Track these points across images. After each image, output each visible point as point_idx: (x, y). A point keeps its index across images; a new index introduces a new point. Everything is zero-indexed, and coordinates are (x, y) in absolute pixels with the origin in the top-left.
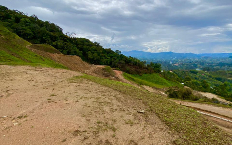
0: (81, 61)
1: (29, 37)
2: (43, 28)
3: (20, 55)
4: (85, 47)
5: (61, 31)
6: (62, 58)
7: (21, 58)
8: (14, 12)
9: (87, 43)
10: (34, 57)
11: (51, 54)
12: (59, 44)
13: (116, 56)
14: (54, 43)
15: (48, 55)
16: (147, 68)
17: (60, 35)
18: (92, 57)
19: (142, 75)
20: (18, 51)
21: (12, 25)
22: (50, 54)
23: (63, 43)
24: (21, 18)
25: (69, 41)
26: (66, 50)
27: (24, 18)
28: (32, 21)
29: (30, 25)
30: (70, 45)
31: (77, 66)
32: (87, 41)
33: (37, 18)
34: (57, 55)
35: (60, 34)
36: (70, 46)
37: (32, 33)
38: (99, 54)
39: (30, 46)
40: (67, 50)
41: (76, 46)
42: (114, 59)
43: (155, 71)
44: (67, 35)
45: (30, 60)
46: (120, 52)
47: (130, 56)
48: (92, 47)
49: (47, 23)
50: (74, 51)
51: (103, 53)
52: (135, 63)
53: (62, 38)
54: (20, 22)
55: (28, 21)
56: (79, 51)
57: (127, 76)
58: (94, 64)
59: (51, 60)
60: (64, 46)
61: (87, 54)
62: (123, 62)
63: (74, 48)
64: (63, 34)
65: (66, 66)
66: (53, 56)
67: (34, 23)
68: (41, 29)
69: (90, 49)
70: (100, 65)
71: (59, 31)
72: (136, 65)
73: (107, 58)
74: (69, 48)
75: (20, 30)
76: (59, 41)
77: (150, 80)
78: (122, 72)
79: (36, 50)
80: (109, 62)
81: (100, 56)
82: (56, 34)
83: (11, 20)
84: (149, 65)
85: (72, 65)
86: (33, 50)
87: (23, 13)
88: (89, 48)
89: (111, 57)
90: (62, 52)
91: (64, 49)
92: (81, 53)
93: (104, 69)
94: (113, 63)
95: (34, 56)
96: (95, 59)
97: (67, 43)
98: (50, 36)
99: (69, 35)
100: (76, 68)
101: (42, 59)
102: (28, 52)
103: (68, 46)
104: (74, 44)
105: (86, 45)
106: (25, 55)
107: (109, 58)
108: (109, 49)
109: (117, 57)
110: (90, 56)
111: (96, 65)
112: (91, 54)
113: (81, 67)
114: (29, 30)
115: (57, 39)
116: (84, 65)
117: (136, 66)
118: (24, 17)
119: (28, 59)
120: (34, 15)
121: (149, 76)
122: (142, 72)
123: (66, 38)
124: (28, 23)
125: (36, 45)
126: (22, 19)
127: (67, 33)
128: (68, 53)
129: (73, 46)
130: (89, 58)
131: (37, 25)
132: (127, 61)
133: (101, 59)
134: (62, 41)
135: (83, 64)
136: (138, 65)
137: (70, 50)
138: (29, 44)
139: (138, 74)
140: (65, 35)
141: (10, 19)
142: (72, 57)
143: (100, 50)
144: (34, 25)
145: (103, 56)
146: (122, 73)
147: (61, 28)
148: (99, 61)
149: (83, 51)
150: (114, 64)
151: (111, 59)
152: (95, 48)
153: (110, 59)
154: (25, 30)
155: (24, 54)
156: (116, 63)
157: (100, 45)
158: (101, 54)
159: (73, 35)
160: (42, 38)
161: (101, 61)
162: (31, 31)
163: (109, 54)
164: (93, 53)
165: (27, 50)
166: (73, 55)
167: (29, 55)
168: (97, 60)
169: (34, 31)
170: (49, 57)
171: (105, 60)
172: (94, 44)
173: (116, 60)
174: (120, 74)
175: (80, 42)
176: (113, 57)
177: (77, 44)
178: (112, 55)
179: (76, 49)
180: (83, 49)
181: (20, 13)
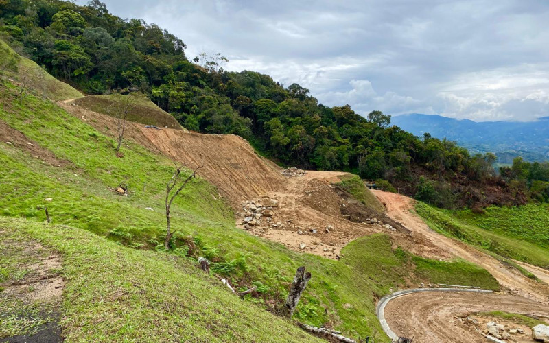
0: (252, 155)
1: (76, 74)
2: (123, 41)
3: (30, 133)
4: (260, 102)
5: (180, 51)
6: (186, 146)
9: (265, 90)
10: (85, 143)
11: (147, 131)
12: (173, 92)
13: (372, 133)
14: (157, 91)
15: (138, 135)
16: (499, 184)
17: (176, 64)
18: (287, 140)
19: (483, 213)
20: (23, 118)
21: (26, 32)
22: (144, 129)
23: (186, 90)
24: (57, 11)
25: (204, 84)
26: (197, 113)
27: (65, 9)
28: (88, 19)
29: (81, 33)
30: (211, 97)
31: (238, 175)
32: (265, 81)
33: (106, 11)
34: (170, 132)
35: (178, 60)
36: (209, 101)
37: (87, 58)
38: (309, 129)
39: (76, 101)
40: (200, 116)
41: (228, 99)
42: (366, 145)
43: (533, 196)
44: (199, 64)
45: (69, 154)
46: (388, 119)
47: (427, 135)
48: (284, 103)
50: (224, 116)
51: (322, 123)
52: (449, 162)
53: (184, 74)
54: (52, 24)
55: (78, 21)
56: (241, 118)
57: (432, 217)
58: (299, 168)
59: (148, 154)
60: (190, 100)
61: (269, 128)
62: (403, 156)
63: (224, 107)
64: (185, 59)
66: (156, 136)
67: (95, 27)
68: (116, 44)
69: (277, 110)
70: (315, 167)
71: (174, 49)
72: (453, 168)
73: (340, 144)
74: (206, 108)
75: (48, 51)
76: (174, 84)
77: (519, 233)
78: (407, 200)
79: (97, 114)
80: (346, 155)
81: (315, 136)
82: (165, 62)
83: (25, 19)
84: (508, 170)
85: (220, 173)
86: (85, 112)
88: (275, 107)
89: (355, 139)
90: (182, 121)
91: (188, 112)
92: (247, 124)
93: (337, 188)
94: (361, 161)
95: (84, 139)
96: (296, 147)
97: (201, 90)
98: (144, 67)
99: (205, 63)
100: (236, 183)
101: (117, 150)
102: (64, 122)
103: (203, 98)
104: (222, 92)
105: (263, 95)
106: (49, 137)
107: (347, 141)
108: (343, 108)
109: (378, 139)
110: (279, 136)
111: (303, 169)
112: (282, 126)
113: (255, 180)
114: (77, 47)
115: (165, 78)
116: (264, 170)
117: (455, 174)
118: (64, 6)
120: (97, 2)
121: (514, 215)
122: (483, 198)
123: (196, 75)
124: (75, 25)
125: (96, 96)
126: (58, 15)
127: (199, 57)
128: (204, 126)
129: (220, 99)
130: (274, 144)
131: (104, 31)
132: (417, 154)
133: (316, 145)
134: (184, 84)
135: (261, 166)
136: (461, 169)
137: (211, 115)
138: (74, 95)
139: (469, 208)
140: (194, 62)
141: (24, 14)
142: (220, 139)
143: (311, 113)
144: (96, 31)
145: (323, 134)
146: (411, 203)
147: (180, 42)
148: (309, 154)
149: (255, 117)
150: (367, 162)
151: (354, 146)
152: (296, 107)
153: (351, 147)
154: (67, 48)
155: (49, 131)
156: (377, 163)
157: (309, 95)
158: (317, 127)
159: (219, 62)
160: (119, 74)
161: (318, 155)
162: (85, 51)
163: (344, 126)
164: (290, 124)
165: (63, 115)
166: (220, 131)
167: (66, 136)
168: (302, 150)
169: (95, 51)
170: (142, 143)
171: (333, 151)
172: (288, 91)
173: (372, 149)
174: (401, 208)
175: (244, 84)
176: (364, 140)
177: (232, 95)
178: (356, 131)
179: (228, 109)
180: (251, 112)
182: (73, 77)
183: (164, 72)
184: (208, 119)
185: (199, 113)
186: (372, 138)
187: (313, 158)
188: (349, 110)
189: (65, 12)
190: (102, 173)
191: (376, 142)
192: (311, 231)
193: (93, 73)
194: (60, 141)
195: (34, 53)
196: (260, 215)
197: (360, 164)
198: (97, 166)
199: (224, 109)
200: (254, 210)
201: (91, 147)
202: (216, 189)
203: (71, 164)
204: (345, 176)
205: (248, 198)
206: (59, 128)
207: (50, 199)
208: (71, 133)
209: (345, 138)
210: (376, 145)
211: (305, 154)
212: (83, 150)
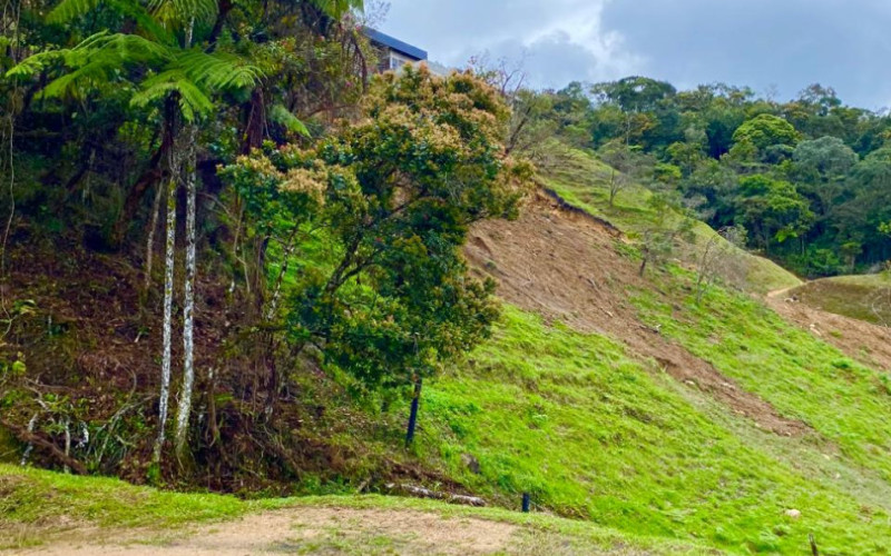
1: (781, 238)
2: (880, 156)
3: (722, 363)
8: (701, 100)
20: (707, 333)
27: (756, 115)
28: (801, 125)
29: (789, 155)
33: (834, 102)
37: (803, 204)
39: (790, 293)
45: (802, 409)
54: (733, 148)
55: (782, 132)
67: (816, 137)
68: (864, 165)
75: (726, 200)
79: (840, 319)
83: (685, 147)
86: (814, 315)
87: (749, 94)
95: (825, 374)
102: (777, 338)
106: (756, 368)
114: (782, 184)
118: (754, 110)
119: (781, 400)
120: (817, 88)
124: (775, 142)
125: (832, 279)
126: (744, 128)
131: (838, 143)
138: (789, 284)
141: (682, 138)
144: (819, 146)
154: (761, 190)
155: (755, 358)
160: (872, 229)
162: (798, 190)
165: (776, 324)
167: (789, 368)
169: (817, 188)
181: (737, 96)
182: (775, 245)
189: (756, 121)
190: (877, 454)
193: (816, 233)
194: (778, 379)
198: (863, 437)
201: (843, 393)
203: (812, 432)
206: (772, 351)
207: (795, 512)
208: (794, 361)
212: (826, 398)
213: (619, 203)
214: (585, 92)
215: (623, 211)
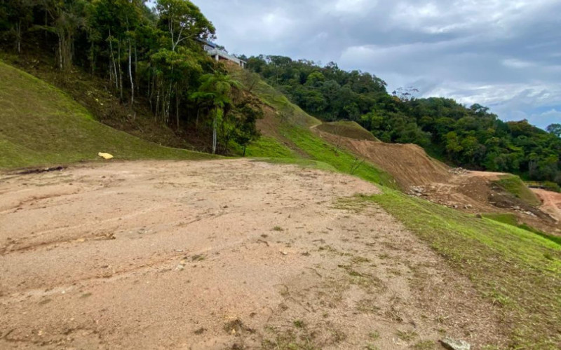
0: (424, 158)
1: (318, 110)
2: (346, 87)
3: (298, 144)
4: (441, 120)
5: (383, 88)
6: (376, 151)
7: (298, 150)
8: (299, 65)
9: (446, 110)
10: (321, 149)
11: (354, 142)
12: (375, 117)
13: (548, 143)
14: (364, 117)
15: (348, 144)
17: (378, 98)
18: (461, 148)
20: (295, 137)
21: (294, 88)
22: (352, 141)
23: (384, 115)
24: (309, 73)
25: (398, 110)
26: (390, 130)
27: (314, 71)
28: (326, 75)
29: (322, 85)
30: (401, 119)
31: (411, 170)
32: (448, 104)
33: (337, 68)
34: (368, 142)
35: (380, 94)
36: (400, 121)
37: (324, 100)
38: (481, 140)
39: (317, 127)
40: (392, 132)
41: (415, 119)
42: (539, 153)
44: (397, 95)
45: (313, 153)
48: (461, 120)
49: (355, 73)
50: (409, 131)
51: (495, 135)
53: (384, 104)
54: (307, 82)
55: (321, 77)
56: (423, 133)
58: (464, 168)
59: (353, 155)
60: (386, 122)
61: (446, 139)
63: (410, 125)
64: (386, 93)
65: (384, 170)
66: (359, 145)
67: (330, 80)
68: (341, 90)
69: (455, 125)
70: (484, 169)
71: (378, 87)
73: (513, 151)
74: (396, 126)
75: (304, 98)
76: (376, 112)
79: (327, 134)
80: (516, 161)
81: (486, 145)
82: (371, 97)
83: (293, 80)
85: (398, 168)
86: (321, 133)
87: (313, 63)
88: (453, 123)
89: (528, 148)
90: (379, 136)
91: (384, 129)
92: (427, 136)
93: (493, 184)
94: (531, 166)
95: (320, 146)
96: (467, 153)
97: (395, 114)
98: (357, 103)
99: (401, 94)
100: (409, 175)
101: (336, 152)
102: (311, 138)
103: (395, 120)
104: (411, 115)
105: (444, 115)
106: (305, 145)
107: (519, 149)
108: (520, 122)
109: (553, 147)
110: (453, 144)
111: (468, 169)
112: (457, 137)
113: (423, 174)
114: (319, 94)
115: (370, 108)
116: (432, 168)
118: (314, 69)
119: (309, 151)
120: (332, 63)
123: (392, 104)
124: (319, 80)
125: (328, 123)
126: (310, 76)
127: (397, 91)
128: (394, 139)
129: (409, 120)
130: (448, 151)
131: (335, 82)
133: (487, 152)
134: (383, 111)
135: (430, 165)
138: (316, 123)
140: (393, 95)
141: (293, 77)
142: (401, 147)
143: (485, 127)
144: (330, 83)
145: (495, 143)
147: (383, 82)
148: (480, 159)
149: (434, 131)
150: (538, 168)
151: (526, 154)
152: (472, 122)
153: (522, 154)
154: (314, 95)
155: (305, 143)
156: (548, 168)
157: (489, 112)
158: (489, 138)
159: (411, 92)
160: (342, 108)
161: (487, 160)
162: (323, 96)
163: (519, 137)
164: (465, 136)
165: (311, 135)
166: (405, 142)
167: (312, 145)
168: (473, 156)
169: (328, 95)
170: (350, 149)
171: (503, 157)
172: (469, 110)
173: (546, 155)
174: (557, 204)
175: (429, 108)
176: (537, 148)
177: (418, 116)
178: (531, 141)
179: (414, 126)
180: (433, 128)
181: (309, 64)
182: (316, 112)
183: (370, 105)
184: (397, 134)
185: (392, 130)
186: (547, 147)
187: (483, 162)
188: (526, 123)
189: (314, 73)
191: (550, 151)
192: (454, 206)
193: (328, 109)
194: (309, 147)
195: (297, 100)
196: (420, 194)
197: (530, 168)
198: (325, 159)
199: (411, 127)
200: (417, 192)
201: (323, 150)
202: (393, 178)
203: (314, 158)
204: (505, 176)
205: (416, 185)
206: (309, 141)
208: (314, 143)
209: (519, 146)
210: (551, 153)
211: (476, 159)
212: (319, 151)
213: (275, 99)
214: (264, 58)
215: (276, 102)
